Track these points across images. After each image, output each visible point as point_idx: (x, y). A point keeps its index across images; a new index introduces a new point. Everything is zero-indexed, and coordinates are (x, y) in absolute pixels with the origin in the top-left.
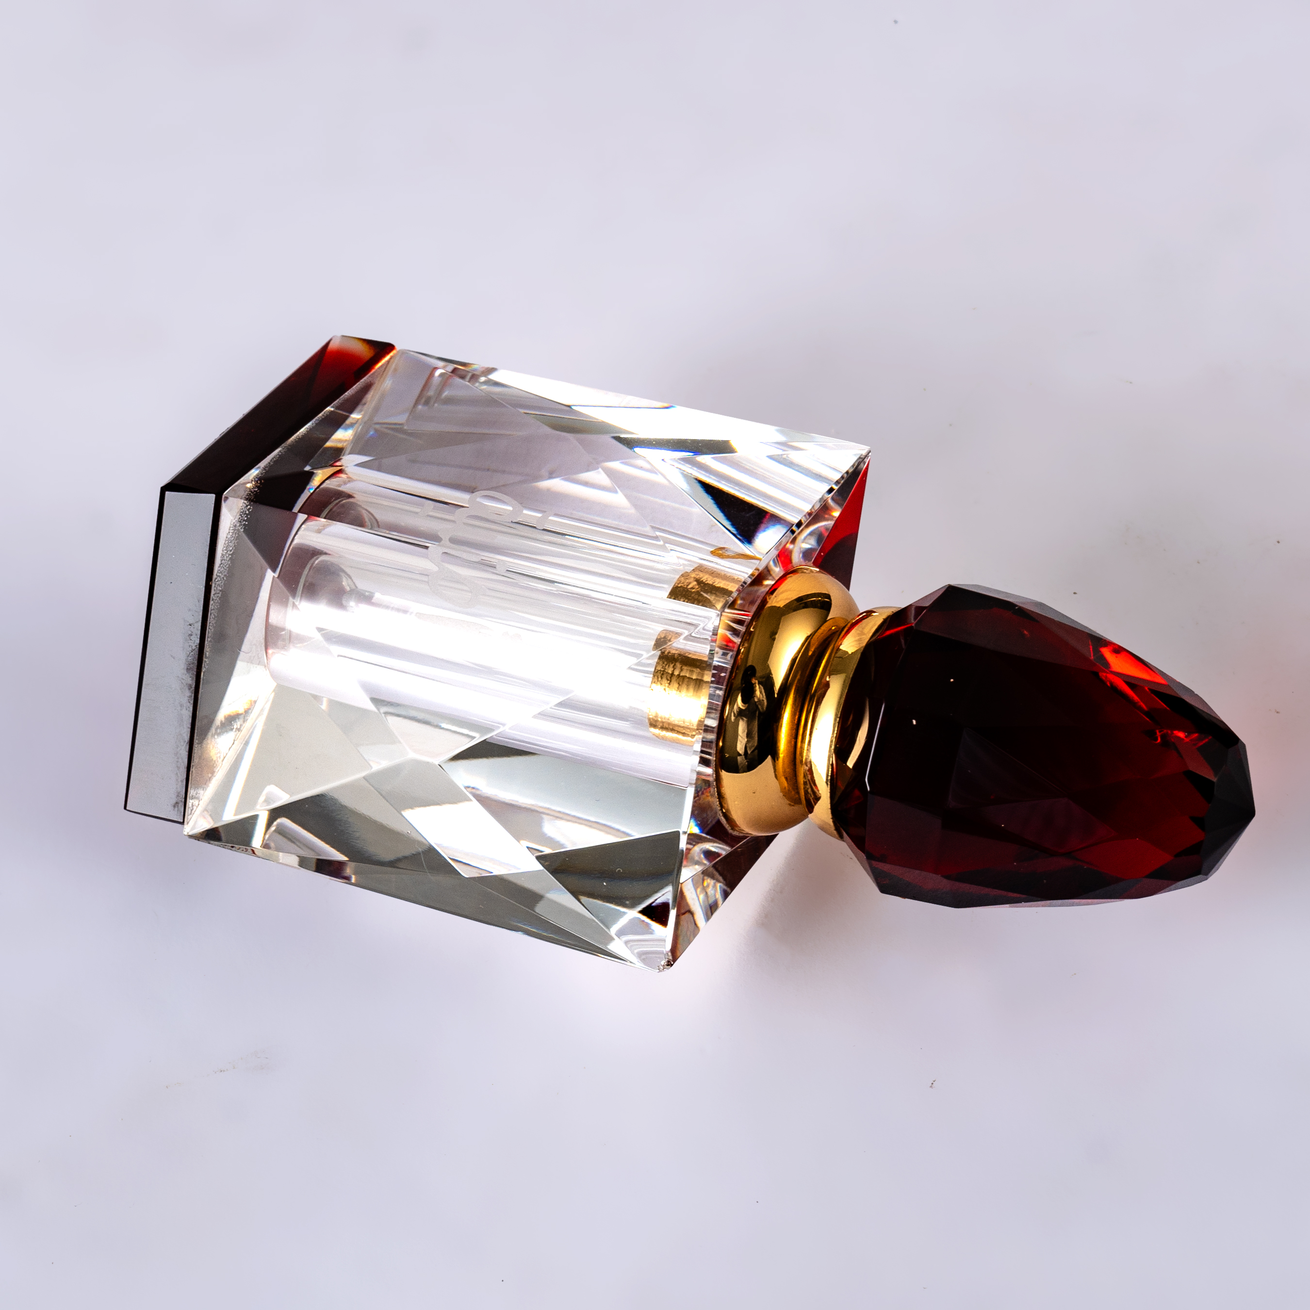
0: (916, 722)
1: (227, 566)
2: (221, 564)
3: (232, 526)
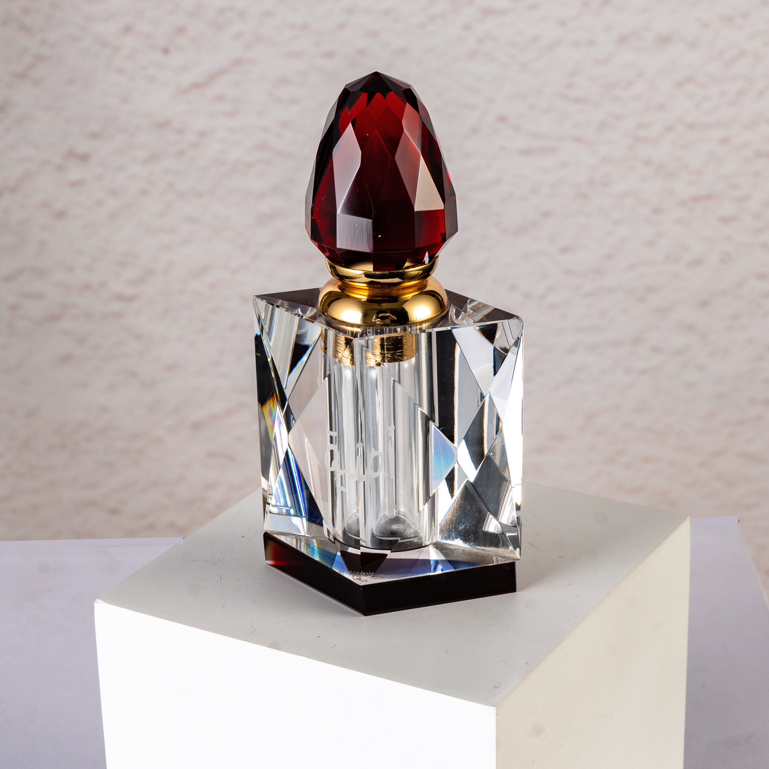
0: (379, 235)
1: (392, 575)
2: (392, 578)
3: (373, 578)
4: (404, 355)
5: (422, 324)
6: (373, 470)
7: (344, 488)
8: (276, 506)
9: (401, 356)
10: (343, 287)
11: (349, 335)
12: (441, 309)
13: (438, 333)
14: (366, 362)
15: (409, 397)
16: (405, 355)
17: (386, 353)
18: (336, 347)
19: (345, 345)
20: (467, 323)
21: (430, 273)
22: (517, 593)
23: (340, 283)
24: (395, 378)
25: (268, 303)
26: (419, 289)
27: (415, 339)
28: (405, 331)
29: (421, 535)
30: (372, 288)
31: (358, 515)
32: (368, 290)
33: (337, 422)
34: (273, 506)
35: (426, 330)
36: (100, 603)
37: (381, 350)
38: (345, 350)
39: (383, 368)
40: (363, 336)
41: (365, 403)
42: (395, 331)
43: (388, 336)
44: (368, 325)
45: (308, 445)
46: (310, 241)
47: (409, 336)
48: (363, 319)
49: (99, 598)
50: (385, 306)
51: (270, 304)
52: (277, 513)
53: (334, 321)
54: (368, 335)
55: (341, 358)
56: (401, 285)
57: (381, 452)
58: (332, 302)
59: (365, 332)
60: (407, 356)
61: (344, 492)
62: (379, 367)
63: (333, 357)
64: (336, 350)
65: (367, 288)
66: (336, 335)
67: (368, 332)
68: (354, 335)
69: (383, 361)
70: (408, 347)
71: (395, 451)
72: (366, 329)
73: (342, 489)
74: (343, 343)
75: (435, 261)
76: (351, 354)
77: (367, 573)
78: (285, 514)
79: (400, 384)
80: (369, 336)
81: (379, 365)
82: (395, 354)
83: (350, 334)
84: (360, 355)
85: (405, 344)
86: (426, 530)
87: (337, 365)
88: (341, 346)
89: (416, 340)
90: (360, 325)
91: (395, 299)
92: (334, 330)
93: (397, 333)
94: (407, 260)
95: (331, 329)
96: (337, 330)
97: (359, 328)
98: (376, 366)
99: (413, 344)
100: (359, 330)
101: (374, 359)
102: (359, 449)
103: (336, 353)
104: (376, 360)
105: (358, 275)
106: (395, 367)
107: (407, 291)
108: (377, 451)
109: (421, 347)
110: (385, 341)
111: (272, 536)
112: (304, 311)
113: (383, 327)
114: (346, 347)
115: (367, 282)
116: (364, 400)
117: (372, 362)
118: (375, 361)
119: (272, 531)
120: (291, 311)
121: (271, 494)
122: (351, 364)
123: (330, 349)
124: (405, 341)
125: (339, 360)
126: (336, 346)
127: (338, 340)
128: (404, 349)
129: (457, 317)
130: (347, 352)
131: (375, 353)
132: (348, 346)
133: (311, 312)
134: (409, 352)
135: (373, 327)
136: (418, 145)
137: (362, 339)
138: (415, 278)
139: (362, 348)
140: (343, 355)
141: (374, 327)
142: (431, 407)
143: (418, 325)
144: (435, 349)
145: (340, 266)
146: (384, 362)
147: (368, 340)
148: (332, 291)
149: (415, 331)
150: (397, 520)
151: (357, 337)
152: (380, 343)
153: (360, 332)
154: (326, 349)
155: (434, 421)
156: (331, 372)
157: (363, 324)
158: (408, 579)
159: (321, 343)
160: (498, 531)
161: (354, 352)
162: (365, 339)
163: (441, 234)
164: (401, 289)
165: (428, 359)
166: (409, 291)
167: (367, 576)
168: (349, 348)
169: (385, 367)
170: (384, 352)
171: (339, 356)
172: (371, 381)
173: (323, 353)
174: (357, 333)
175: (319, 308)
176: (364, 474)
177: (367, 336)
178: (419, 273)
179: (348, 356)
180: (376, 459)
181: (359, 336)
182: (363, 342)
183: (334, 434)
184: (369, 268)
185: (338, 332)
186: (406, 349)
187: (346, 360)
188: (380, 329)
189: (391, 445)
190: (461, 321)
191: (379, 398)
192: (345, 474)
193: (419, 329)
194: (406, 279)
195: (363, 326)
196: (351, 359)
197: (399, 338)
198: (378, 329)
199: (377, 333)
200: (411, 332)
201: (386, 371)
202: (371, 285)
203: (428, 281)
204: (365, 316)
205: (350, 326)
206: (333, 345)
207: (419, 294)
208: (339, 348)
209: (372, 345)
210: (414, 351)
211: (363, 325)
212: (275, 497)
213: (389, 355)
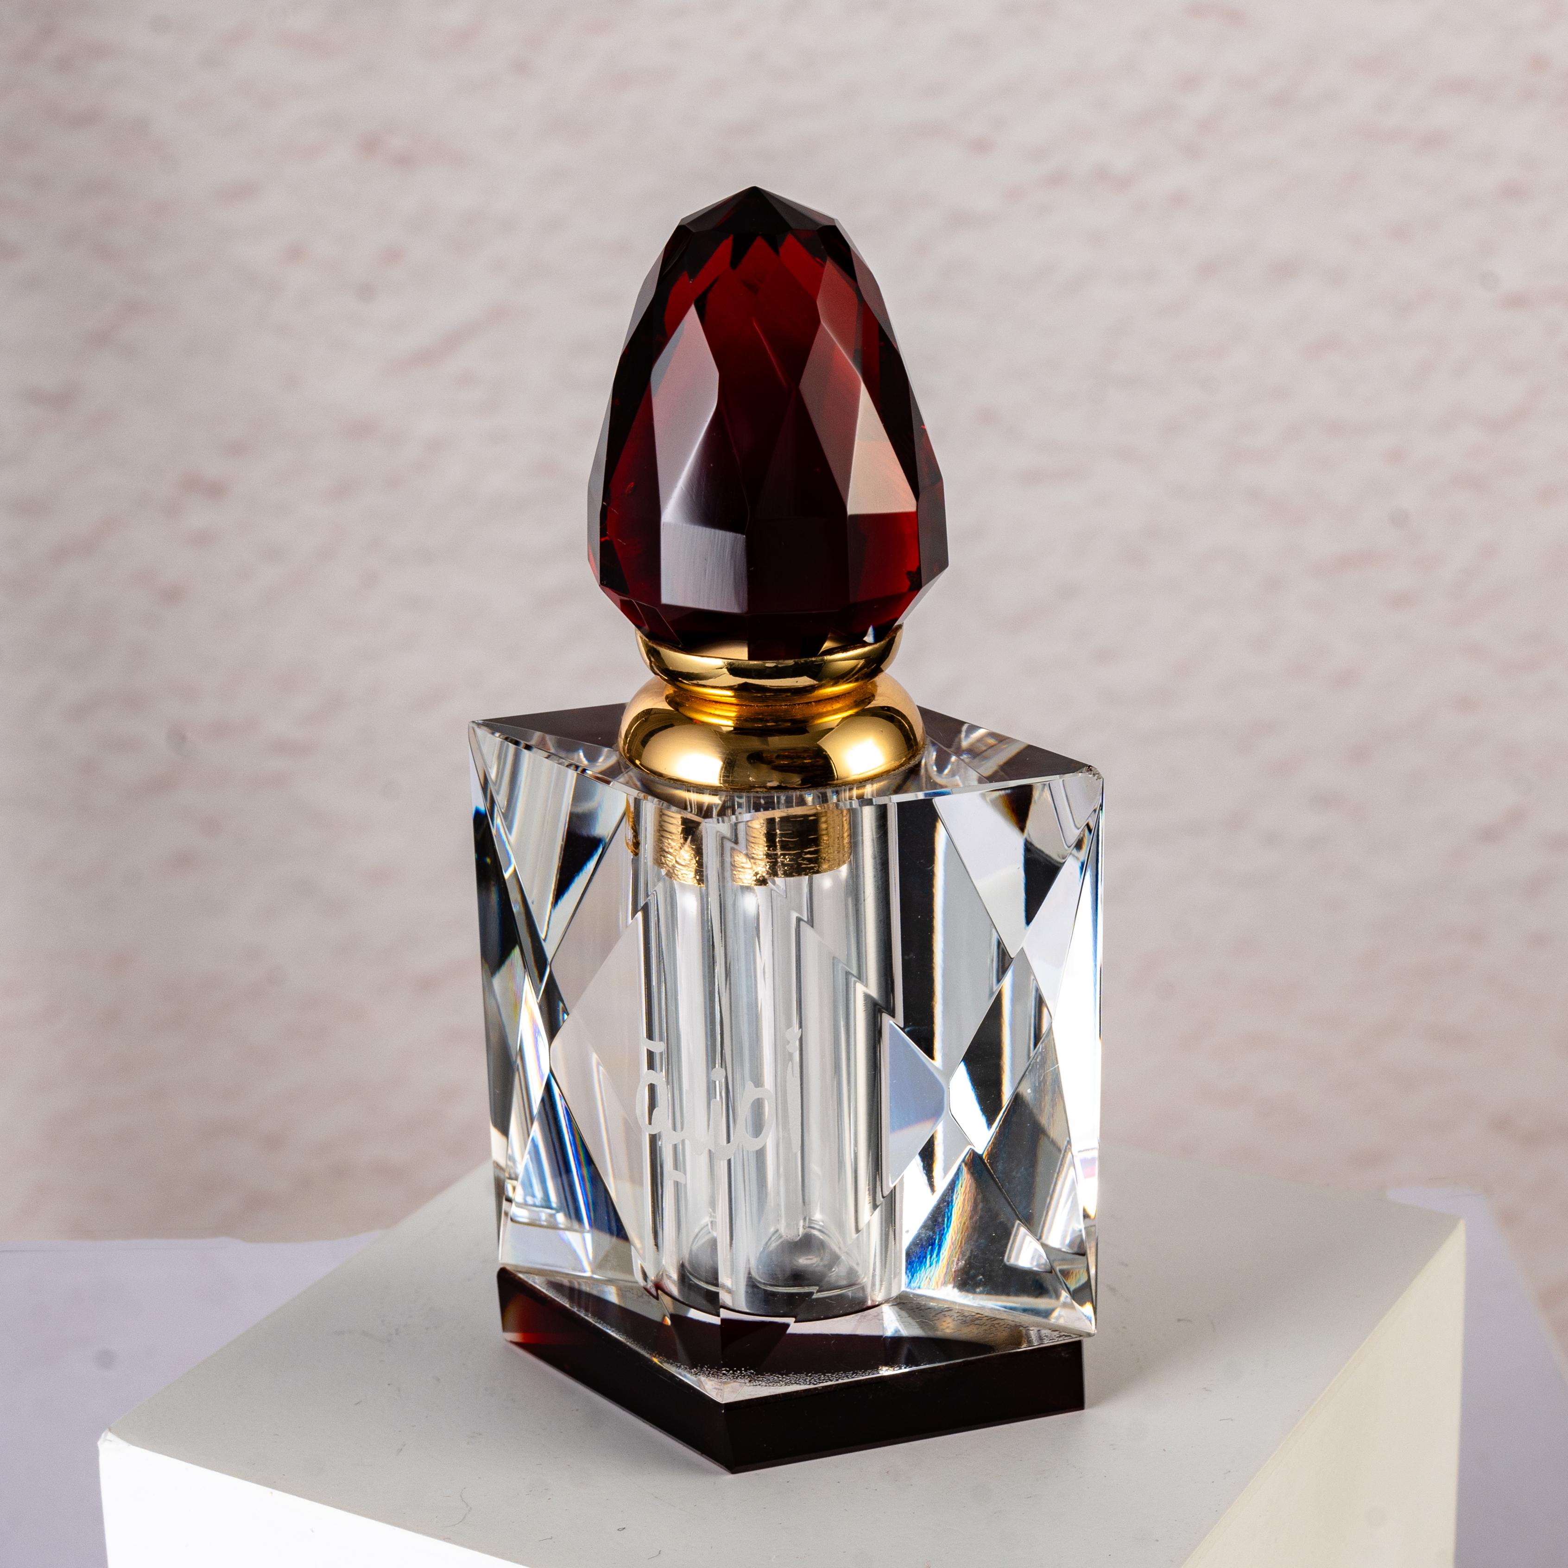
3: (748, 1385)
4: (821, 858)
5: (865, 786)
6: (750, 1129)
7: (681, 1174)
8: (524, 1205)
9: (816, 861)
10: (678, 699)
11: (691, 812)
12: (909, 750)
13: (900, 805)
14: (733, 875)
15: (834, 958)
16: (824, 860)
17: (779, 853)
18: (661, 840)
19: (682, 835)
20: (963, 783)
21: (881, 667)
22: (1088, 1414)
23: (670, 690)
24: (800, 912)
25: (506, 739)
26: (857, 704)
27: (848, 820)
28: (823, 803)
29: (864, 1281)
30: (745, 701)
31: (715, 1234)
32: (737, 705)
33: (664, 1013)
34: (519, 1205)
35: (874, 800)
36: (111, 1441)
37: (767, 846)
38: (683, 848)
39: (772, 890)
40: (725, 815)
41: (730, 972)
42: (802, 802)
43: (784, 814)
44: (738, 787)
45: (598, 1072)
46: (599, 588)
47: (833, 813)
48: (724, 773)
49: (110, 1430)
50: (777, 742)
51: (511, 742)
52: (526, 1220)
53: (656, 778)
54: (738, 811)
55: (674, 866)
56: (814, 692)
57: (769, 1089)
58: (651, 734)
59: (729, 804)
60: (829, 861)
61: (681, 1184)
62: (763, 887)
63: (654, 863)
64: (661, 848)
65: (733, 700)
66: (661, 812)
67: (736, 804)
68: (705, 812)
69: (773, 872)
70: (831, 841)
71: (802, 1084)
72: (733, 796)
73: (678, 1176)
74: (676, 832)
75: (895, 637)
76: (695, 858)
77: (736, 1371)
78: (545, 1223)
79: (812, 926)
80: (740, 813)
81: (762, 882)
82: (801, 856)
83: (695, 810)
84: (719, 859)
85: (824, 832)
86: (874, 1270)
87: (665, 885)
88: (674, 837)
89: (850, 823)
90: (719, 788)
91: (800, 727)
92: (656, 800)
93: (804, 807)
94: (828, 635)
95: (650, 797)
96: (663, 802)
97: (717, 795)
98: (756, 885)
99: (843, 834)
100: (716, 800)
101: (751, 868)
102: (717, 1083)
103: (661, 855)
104: (756, 871)
105: (712, 669)
106: (799, 888)
107: (829, 708)
108: (761, 1087)
109: (862, 839)
110: (777, 827)
111: (516, 1278)
112: (592, 758)
113: (772, 792)
114: (686, 839)
115: (735, 685)
116: (728, 966)
117: (747, 877)
118: (754, 873)
119: (516, 1266)
120: (558, 758)
121: (513, 1176)
122: (697, 880)
123: (647, 845)
124: (824, 826)
125: (669, 871)
126: (661, 838)
127: (666, 824)
128: (823, 844)
129: (941, 769)
130: (687, 851)
131: (753, 855)
132: (690, 837)
133: (606, 759)
134: (834, 852)
135: (748, 792)
136: (854, 360)
137: (723, 822)
138: (849, 676)
139: (722, 843)
140: (678, 860)
141: (752, 792)
142: (886, 981)
143: (855, 788)
144: (894, 846)
145: (671, 649)
146: (775, 874)
147: (736, 824)
148: (652, 709)
149: (848, 802)
150: (806, 1244)
151: (711, 817)
152: (766, 832)
153: (718, 804)
154: (637, 844)
155: (893, 1015)
156: (649, 898)
157: (725, 786)
158: (834, 1386)
159: (626, 832)
160: (1038, 1265)
161: (704, 851)
162: (730, 820)
163: (909, 573)
164: (814, 702)
165: (879, 867)
166: (834, 708)
167: (737, 1378)
168: (692, 841)
169: (778, 887)
170: (775, 852)
171: (667, 862)
172: (745, 917)
173: (632, 854)
174: (710, 808)
175: (621, 750)
176: (728, 1141)
177: (734, 813)
178: (858, 664)
179: (689, 863)
180: (758, 1106)
181: (715, 813)
182: (723, 827)
183: (658, 1047)
184: (740, 654)
185: (665, 804)
186: (826, 844)
187: (684, 870)
188: (764, 798)
189: (793, 1074)
190: (951, 779)
191: (764, 958)
192: (683, 1141)
193: (857, 798)
194: (826, 678)
195: (725, 791)
196: (696, 870)
197: (811, 818)
198: (760, 798)
199: (757, 808)
200: (839, 804)
201: (779, 898)
202: (744, 694)
203: (878, 684)
204: (730, 767)
205: (693, 792)
206: (654, 835)
207: (857, 714)
208: (669, 844)
209: (747, 834)
210: (846, 850)
211: (724, 789)
212: (523, 1185)
213: (786, 859)
